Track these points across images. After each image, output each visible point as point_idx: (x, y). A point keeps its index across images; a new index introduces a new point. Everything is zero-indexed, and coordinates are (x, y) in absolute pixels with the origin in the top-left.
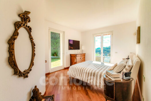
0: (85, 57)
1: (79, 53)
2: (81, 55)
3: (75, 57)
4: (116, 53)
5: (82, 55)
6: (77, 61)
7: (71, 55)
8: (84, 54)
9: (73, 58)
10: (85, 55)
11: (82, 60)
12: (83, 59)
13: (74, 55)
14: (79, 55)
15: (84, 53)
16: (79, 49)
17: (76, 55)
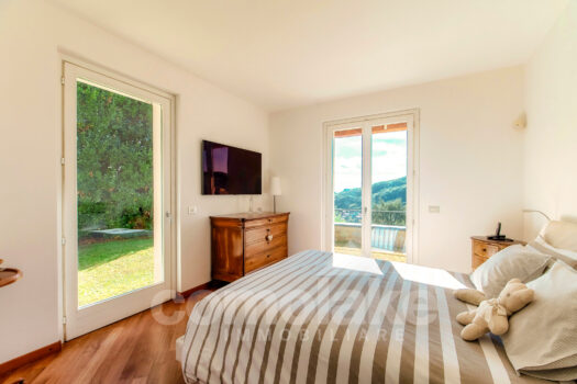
0: (285, 232)
1: (259, 209)
2: (266, 221)
3: (238, 233)
4: (434, 209)
5: (274, 220)
6: (247, 255)
7: (213, 220)
8: (281, 215)
9: (226, 236)
10: (286, 222)
11: (271, 245)
12: (278, 242)
13: (233, 225)
14: (259, 223)
15: (280, 210)
16: (258, 191)
17: (244, 220)
